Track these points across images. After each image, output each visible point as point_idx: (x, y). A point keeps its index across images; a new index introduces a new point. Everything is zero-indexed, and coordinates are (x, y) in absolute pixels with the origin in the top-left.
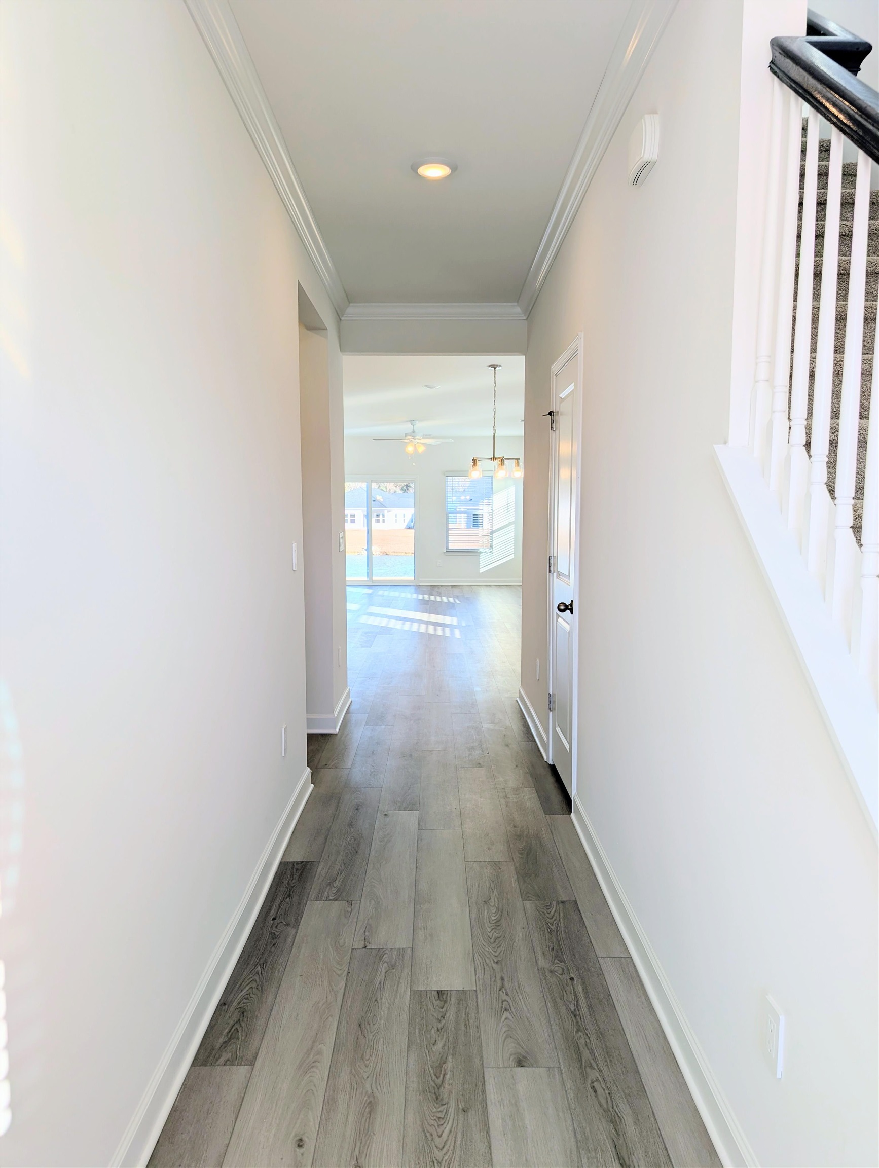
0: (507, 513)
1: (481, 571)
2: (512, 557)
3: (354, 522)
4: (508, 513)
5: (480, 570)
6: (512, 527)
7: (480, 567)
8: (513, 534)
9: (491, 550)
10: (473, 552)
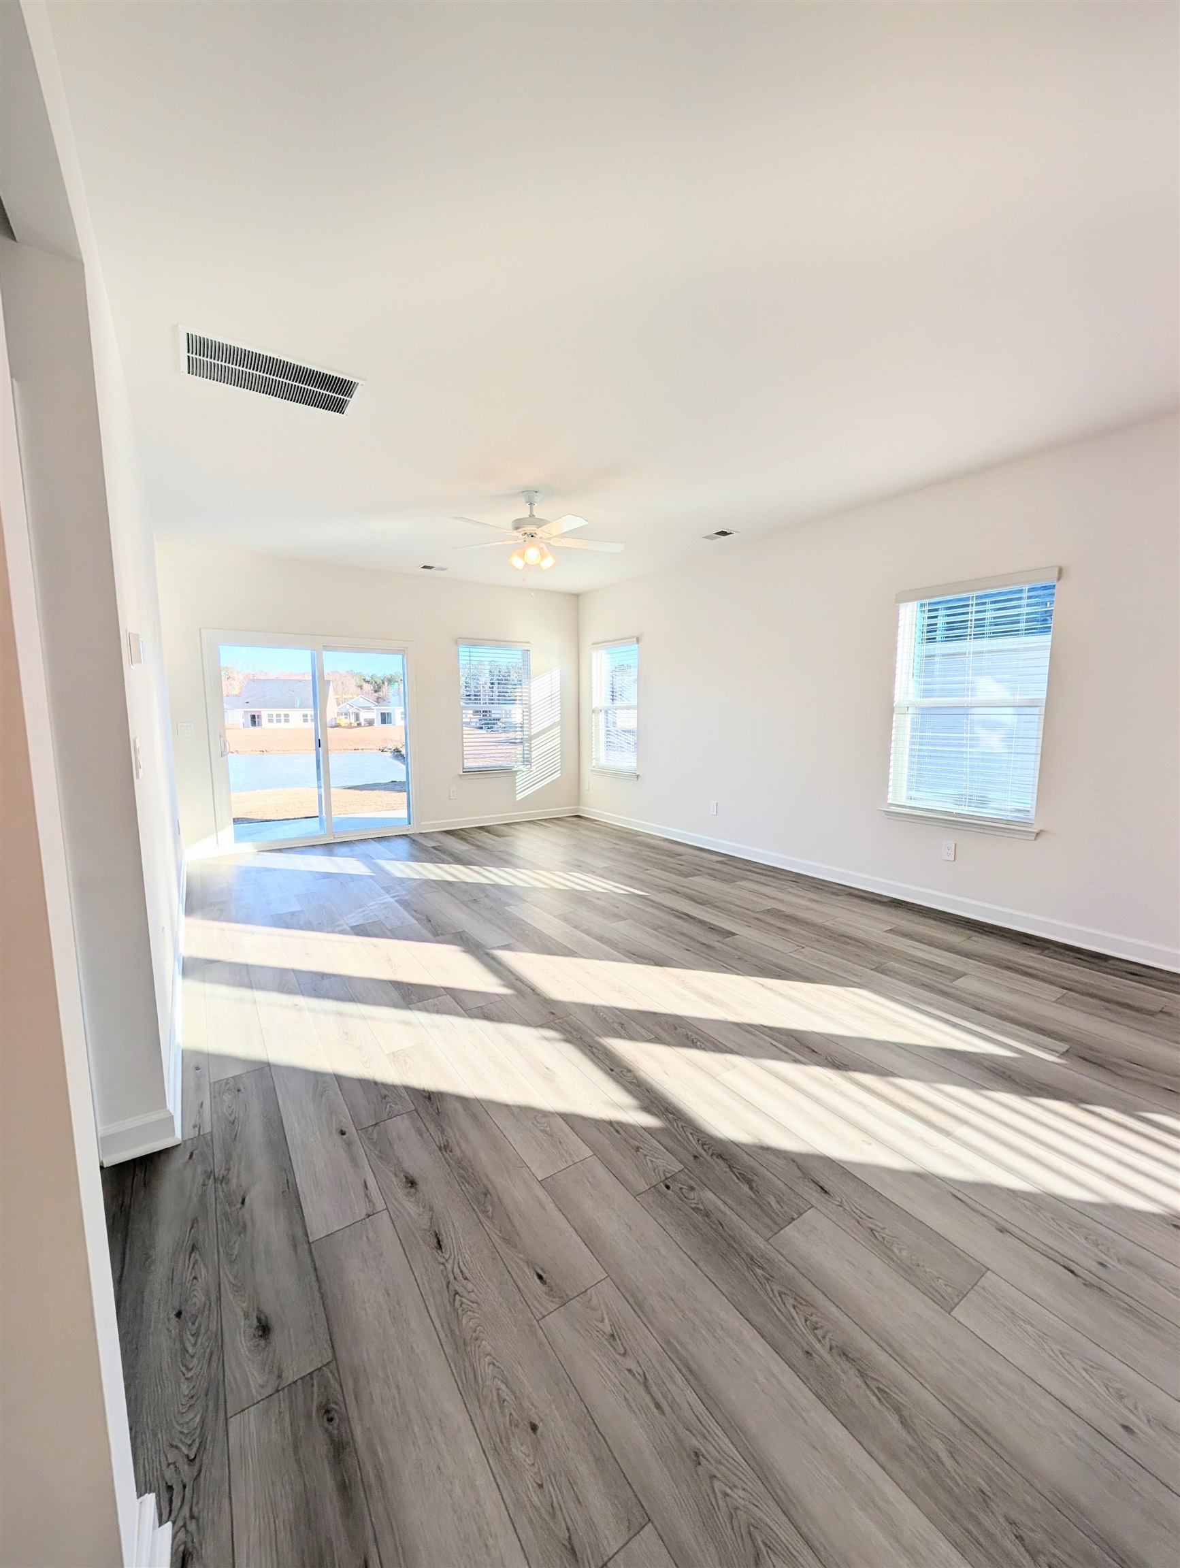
0: (550, 709)
1: (519, 797)
2: (558, 775)
3: (289, 722)
4: (553, 708)
5: (517, 796)
6: (557, 730)
7: (517, 792)
8: (558, 741)
9: (529, 766)
10: (505, 772)
